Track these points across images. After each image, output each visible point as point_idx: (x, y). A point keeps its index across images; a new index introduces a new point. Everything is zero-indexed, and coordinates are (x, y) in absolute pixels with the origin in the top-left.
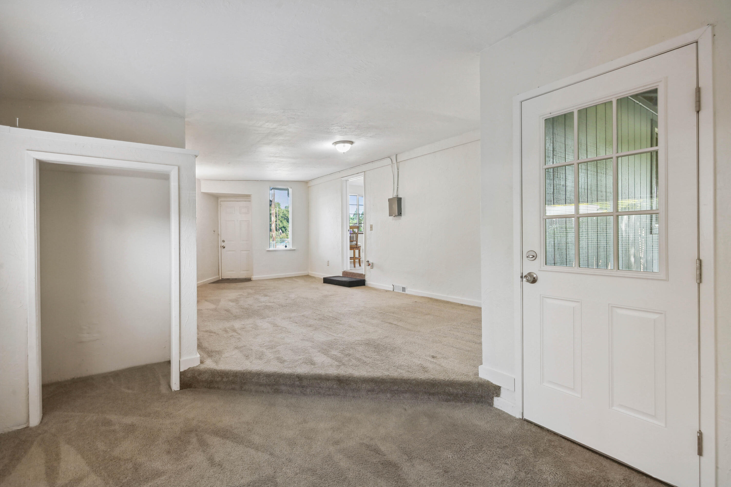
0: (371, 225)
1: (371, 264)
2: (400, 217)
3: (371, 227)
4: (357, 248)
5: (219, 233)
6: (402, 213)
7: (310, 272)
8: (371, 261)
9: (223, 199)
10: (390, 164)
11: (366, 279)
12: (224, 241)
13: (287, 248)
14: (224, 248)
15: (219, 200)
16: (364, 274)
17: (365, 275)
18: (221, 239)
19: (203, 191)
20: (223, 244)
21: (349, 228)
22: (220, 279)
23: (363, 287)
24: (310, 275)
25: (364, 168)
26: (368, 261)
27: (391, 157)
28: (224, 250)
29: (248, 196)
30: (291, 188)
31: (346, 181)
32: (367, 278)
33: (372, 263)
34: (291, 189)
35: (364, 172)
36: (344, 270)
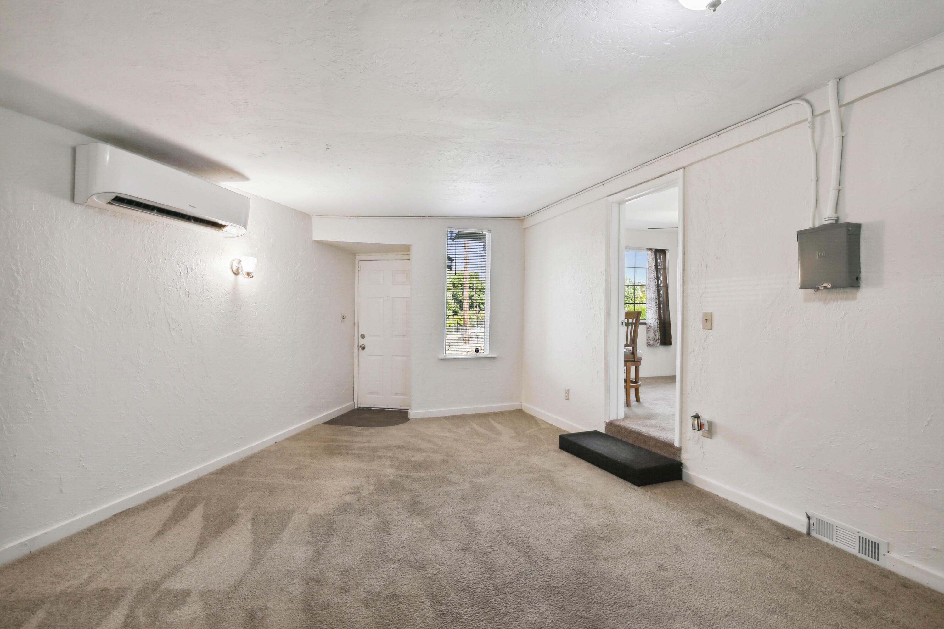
0: (705, 314)
1: (706, 424)
2: (850, 291)
3: (708, 321)
4: (634, 361)
5: (356, 321)
6: (863, 275)
7: (524, 404)
8: (705, 417)
9: (363, 257)
10: (807, 120)
11: (683, 461)
12: (363, 336)
13: (480, 354)
14: (363, 348)
15: (358, 258)
16: (677, 445)
17: (680, 450)
18: (358, 332)
19: (315, 238)
20: (362, 342)
21: (623, 318)
22: (356, 407)
23: (677, 483)
24: (524, 410)
25: (684, 158)
26: (697, 417)
27: (808, 97)
28: (362, 352)
29: (406, 249)
30: (490, 231)
31: (619, 204)
32: (686, 458)
33: (710, 424)
34: (490, 234)
35: (684, 168)
36: (611, 419)
